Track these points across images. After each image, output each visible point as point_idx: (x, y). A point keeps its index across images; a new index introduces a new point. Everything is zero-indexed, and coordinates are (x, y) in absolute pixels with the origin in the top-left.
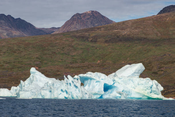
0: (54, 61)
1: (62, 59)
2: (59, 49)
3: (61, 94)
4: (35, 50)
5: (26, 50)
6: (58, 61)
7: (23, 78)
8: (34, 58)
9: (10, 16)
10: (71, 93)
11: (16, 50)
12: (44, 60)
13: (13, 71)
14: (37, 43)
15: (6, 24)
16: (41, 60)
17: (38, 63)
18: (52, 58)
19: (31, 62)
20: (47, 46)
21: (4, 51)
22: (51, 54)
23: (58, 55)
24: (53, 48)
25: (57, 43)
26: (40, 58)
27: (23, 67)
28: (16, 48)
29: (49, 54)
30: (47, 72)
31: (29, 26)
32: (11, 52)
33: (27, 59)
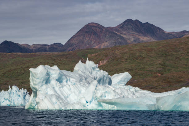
0: (178, 67)
1: (186, 65)
2: (183, 54)
3: (4, 102)
4: (158, 55)
5: (149, 56)
6: (182, 67)
7: (144, 85)
8: (156, 65)
9: (138, 20)
10: (14, 100)
11: (138, 56)
12: (167, 66)
13: (134, 78)
14: (160, 48)
15: (134, 29)
16: (164, 66)
17: (160, 69)
18: (176, 64)
19: (153, 69)
20: (171, 51)
21: (126, 58)
22: (174, 59)
23: (182, 61)
24: (177, 53)
25: (181, 48)
26: (163, 64)
27: (145, 74)
28: (138, 54)
29: (172, 60)
30: (168, 78)
31: (158, 30)
32: (133, 58)
33: (149, 65)
